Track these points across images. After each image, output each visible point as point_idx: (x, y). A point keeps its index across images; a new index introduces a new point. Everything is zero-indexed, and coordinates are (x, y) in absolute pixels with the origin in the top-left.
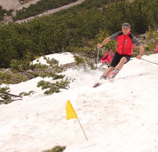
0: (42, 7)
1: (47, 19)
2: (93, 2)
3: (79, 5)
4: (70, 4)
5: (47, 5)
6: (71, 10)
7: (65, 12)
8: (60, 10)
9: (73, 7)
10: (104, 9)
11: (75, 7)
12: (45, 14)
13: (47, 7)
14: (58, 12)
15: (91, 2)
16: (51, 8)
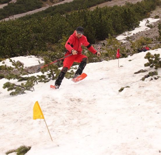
0: (8, 12)
1: (13, 23)
2: (57, 9)
3: (44, 11)
4: (35, 10)
5: (13, 10)
6: (36, 15)
7: (30, 17)
8: (25, 15)
9: (38, 13)
10: (67, 16)
11: (39, 13)
12: (11, 18)
13: (13, 12)
14: (24, 17)
15: (55, 9)
16: (17, 13)
